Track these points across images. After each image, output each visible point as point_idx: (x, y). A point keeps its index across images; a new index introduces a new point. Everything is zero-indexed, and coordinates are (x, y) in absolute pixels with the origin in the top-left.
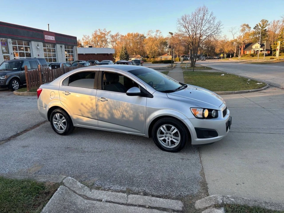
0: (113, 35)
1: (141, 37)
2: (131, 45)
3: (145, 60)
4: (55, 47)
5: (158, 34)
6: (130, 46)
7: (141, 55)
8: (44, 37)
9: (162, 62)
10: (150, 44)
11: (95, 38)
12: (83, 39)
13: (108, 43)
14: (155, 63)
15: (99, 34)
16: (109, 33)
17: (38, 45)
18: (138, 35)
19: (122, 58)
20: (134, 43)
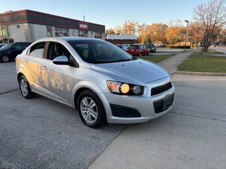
0: (141, 25)
1: (164, 26)
2: (155, 33)
3: (165, 45)
4: (87, 33)
5: (179, 24)
6: (153, 34)
7: (162, 42)
8: (79, 26)
9: (180, 47)
10: (171, 32)
11: (126, 27)
12: (116, 29)
13: (135, 31)
14: (173, 48)
15: (129, 24)
16: (137, 23)
17: (74, 32)
18: (161, 25)
19: (145, 44)
20: (157, 31)
